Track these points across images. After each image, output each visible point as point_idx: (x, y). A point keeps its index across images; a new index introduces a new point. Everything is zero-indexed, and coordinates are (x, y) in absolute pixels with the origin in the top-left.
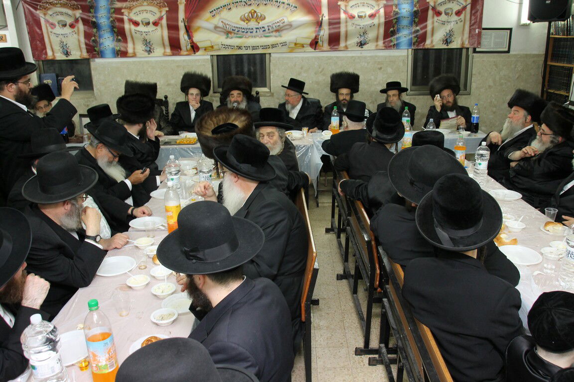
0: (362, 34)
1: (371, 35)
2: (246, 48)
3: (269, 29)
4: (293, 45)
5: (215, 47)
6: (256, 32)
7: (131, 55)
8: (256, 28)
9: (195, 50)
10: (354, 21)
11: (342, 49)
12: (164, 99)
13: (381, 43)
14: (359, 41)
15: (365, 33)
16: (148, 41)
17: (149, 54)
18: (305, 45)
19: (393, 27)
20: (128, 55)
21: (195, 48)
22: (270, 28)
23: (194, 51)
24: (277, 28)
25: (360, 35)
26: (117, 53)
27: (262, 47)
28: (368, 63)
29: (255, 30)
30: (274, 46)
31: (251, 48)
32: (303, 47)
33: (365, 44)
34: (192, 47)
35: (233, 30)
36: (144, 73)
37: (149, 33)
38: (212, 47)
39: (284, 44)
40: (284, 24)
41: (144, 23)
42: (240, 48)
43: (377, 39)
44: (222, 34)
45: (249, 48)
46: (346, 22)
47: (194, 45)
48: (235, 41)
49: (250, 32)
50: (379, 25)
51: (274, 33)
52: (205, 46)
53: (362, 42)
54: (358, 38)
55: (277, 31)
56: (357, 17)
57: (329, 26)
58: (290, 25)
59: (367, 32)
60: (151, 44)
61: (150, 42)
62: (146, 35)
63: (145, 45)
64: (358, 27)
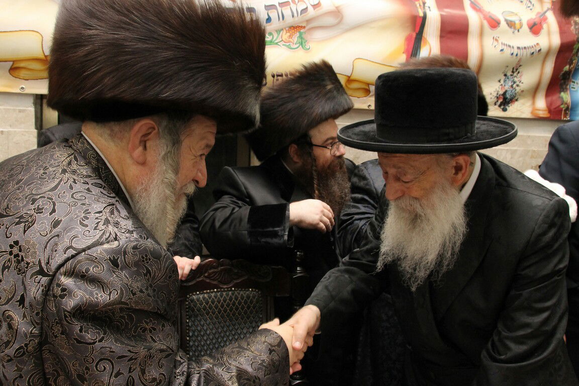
0: (509, 73)
1: (528, 77)
10: (496, 33)
14: (501, 92)
15: (516, 70)
18: (371, 88)
19: (571, 64)
24: (297, 20)
25: (505, 75)
32: (368, 92)
33: (512, 100)
38: (45, 61)
40: (320, 11)
46: (481, 34)
50: (548, 53)
51: (285, 35)
52: (15, 57)
53: (508, 96)
54: (499, 81)
55: (294, 28)
56: (503, 24)
57: (442, 37)
58: (337, 13)
59: (520, 70)
64: (508, 52)
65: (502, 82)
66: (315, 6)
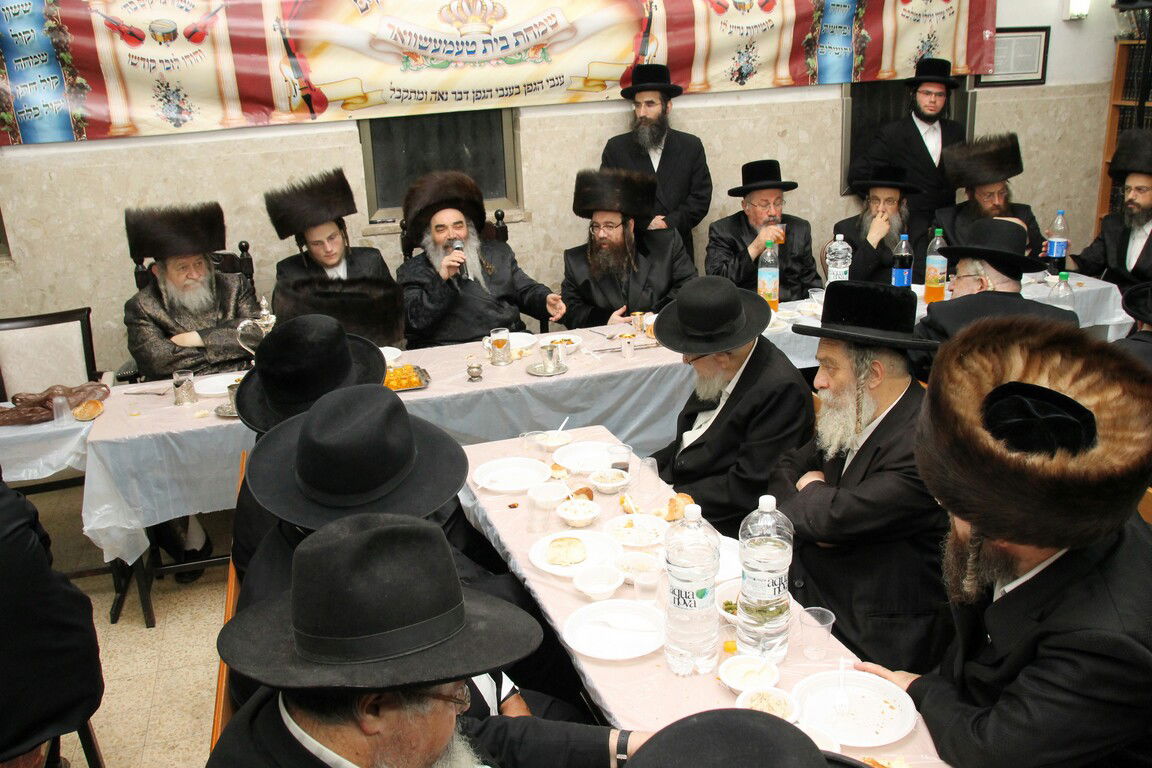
0: (743, 50)
1: (764, 51)
2: (459, 96)
3: (517, 44)
4: (579, 84)
5: (373, 97)
6: (485, 51)
7: (122, 131)
8: (484, 42)
9: (315, 107)
10: (725, 16)
11: (697, 88)
12: (238, 253)
13: (784, 72)
14: (736, 69)
15: (749, 46)
16: (173, 88)
17: (178, 124)
18: (607, 83)
19: (813, 30)
20: (113, 131)
21: (314, 101)
22: (520, 39)
23: (312, 111)
24: (541, 39)
25: (739, 53)
26: (77, 127)
27: (500, 92)
28: (756, 122)
29: (480, 46)
30: (530, 88)
31: (471, 95)
32: (604, 86)
33: (749, 74)
34: (307, 99)
35: (421, 47)
36: (165, 180)
37: (175, 64)
38: (365, 97)
39: (557, 82)
40: (558, 29)
41: (159, 34)
42: (441, 96)
43: (776, 60)
44: (392, 59)
45: (465, 96)
46: (708, 20)
47: (314, 96)
48: (426, 78)
49: (469, 53)
50: (783, 27)
51: (531, 53)
52: (345, 96)
53: (744, 71)
54: (734, 59)
55: (538, 47)
56: (732, 7)
57: (668, 30)
58: (572, 29)
59: (755, 45)
60: (182, 97)
61: (178, 90)
62: (168, 69)
63: (161, 100)
64: (737, 33)
65: (736, 59)
66: (553, 27)
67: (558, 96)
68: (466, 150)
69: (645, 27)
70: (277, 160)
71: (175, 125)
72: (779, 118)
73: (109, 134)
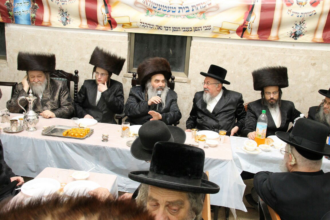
0: (298, 24)
1: (310, 25)
2: (167, 28)
3: (193, 10)
4: (217, 30)
5: (133, 24)
6: (179, 12)
7: (46, 24)
8: (179, 8)
9: (113, 26)
10: (290, 8)
11: (272, 39)
12: (74, 74)
13: (319, 36)
14: (293, 32)
15: (302, 22)
16: (65, 11)
17: (65, 25)
18: (230, 31)
20: (43, 24)
21: (112, 23)
22: (194, 8)
23: (111, 27)
24: (202, 10)
25: (296, 25)
26: (32, 20)
27: (184, 29)
28: (300, 57)
29: (177, 10)
30: (196, 29)
31: (171, 29)
32: (229, 33)
33: (300, 35)
34: (110, 22)
35: (154, 7)
36: (58, 44)
37: (66, 3)
38: (130, 24)
39: (208, 28)
40: (210, 6)
42: (159, 28)
43: (316, 30)
44: (142, 10)
45: (169, 29)
46: (282, 9)
47: (112, 21)
48: (154, 20)
49: (173, 12)
50: (321, 15)
51: (198, 15)
52: (123, 23)
53: (297, 33)
54: (293, 27)
55: (202, 12)
58: (217, 7)
59: (305, 22)
60: (68, 15)
61: (66, 12)
62: (63, 4)
63: (61, 15)
64: (295, 15)
65: (294, 27)
66: (209, 5)
67: (208, 34)
68: (171, 51)
69: (251, 9)
70: (97, 43)
71: (64, 25)
72: (314, 57)
73: (42, 24)
